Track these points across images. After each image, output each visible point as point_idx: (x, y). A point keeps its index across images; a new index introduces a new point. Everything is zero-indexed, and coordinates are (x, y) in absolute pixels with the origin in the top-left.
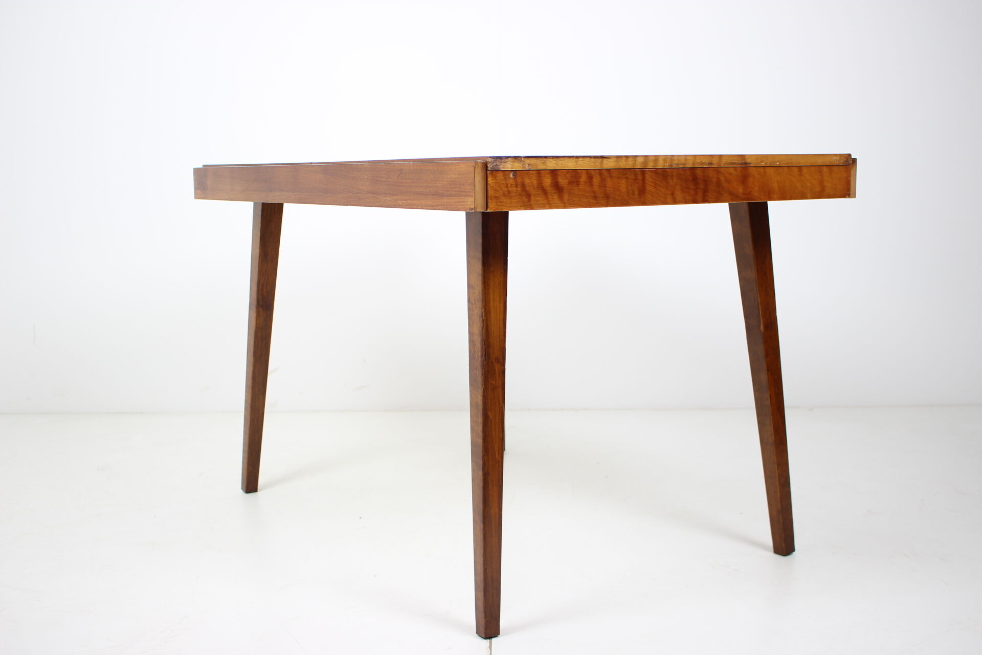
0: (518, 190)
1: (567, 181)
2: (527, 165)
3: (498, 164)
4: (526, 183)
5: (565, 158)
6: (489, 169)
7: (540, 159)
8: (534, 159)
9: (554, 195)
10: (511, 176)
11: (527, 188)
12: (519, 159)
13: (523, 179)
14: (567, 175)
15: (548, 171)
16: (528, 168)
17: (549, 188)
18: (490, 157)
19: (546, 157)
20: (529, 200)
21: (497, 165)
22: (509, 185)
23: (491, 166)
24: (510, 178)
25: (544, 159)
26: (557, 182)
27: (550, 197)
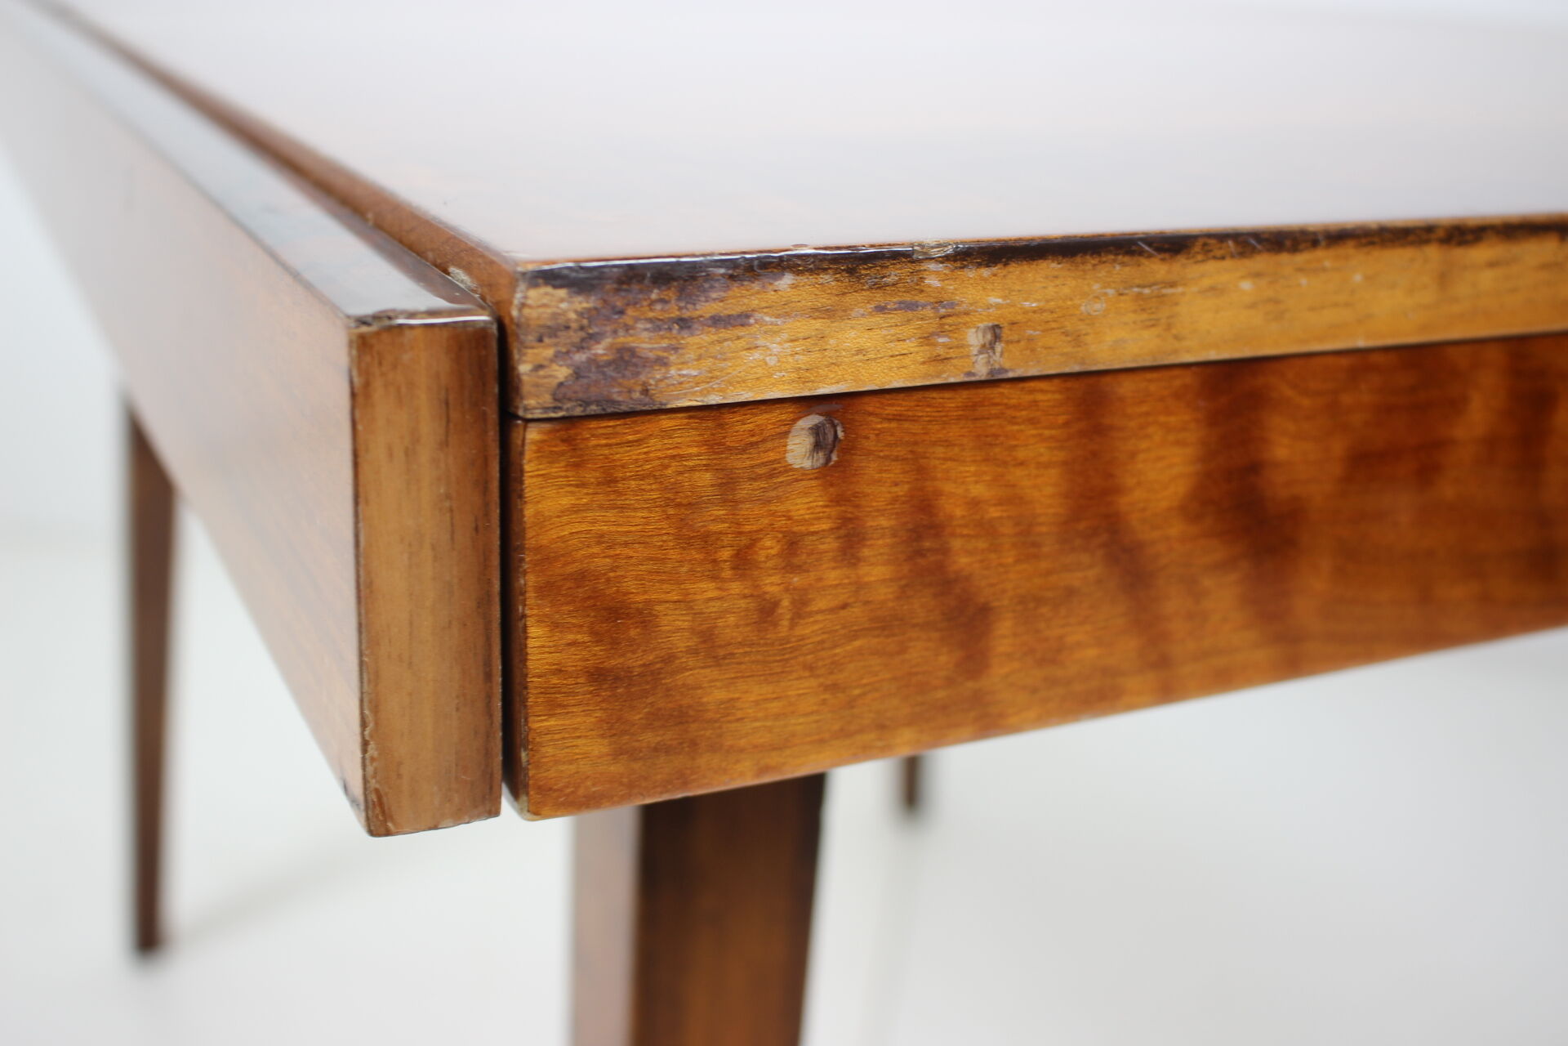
0: (859, 586)
1: (1338, 446)
2: (974, 339)
3: (645, 341)
4: (953, 508)
5: (1349, 249)
6: (533, 401)
7: (1119, 270)
8: (1049, 267)
9: (1207, 582)
10: (798, 450)
11: (963, 558)
12: (894, 273)
13: (921, 471)
14: (1347, 399)
15: (1188, 378)
16: (981, 372)
17: (1176, 529)
18: (550, 277)
19: (1173, 245)
20: (974, 660)
21: (626, 359)
22: (770, 546)
23: (561, 372)
24: (777, 470)
25: (1158, 268)
26: (1254, 468)
27: (1174, 603)
